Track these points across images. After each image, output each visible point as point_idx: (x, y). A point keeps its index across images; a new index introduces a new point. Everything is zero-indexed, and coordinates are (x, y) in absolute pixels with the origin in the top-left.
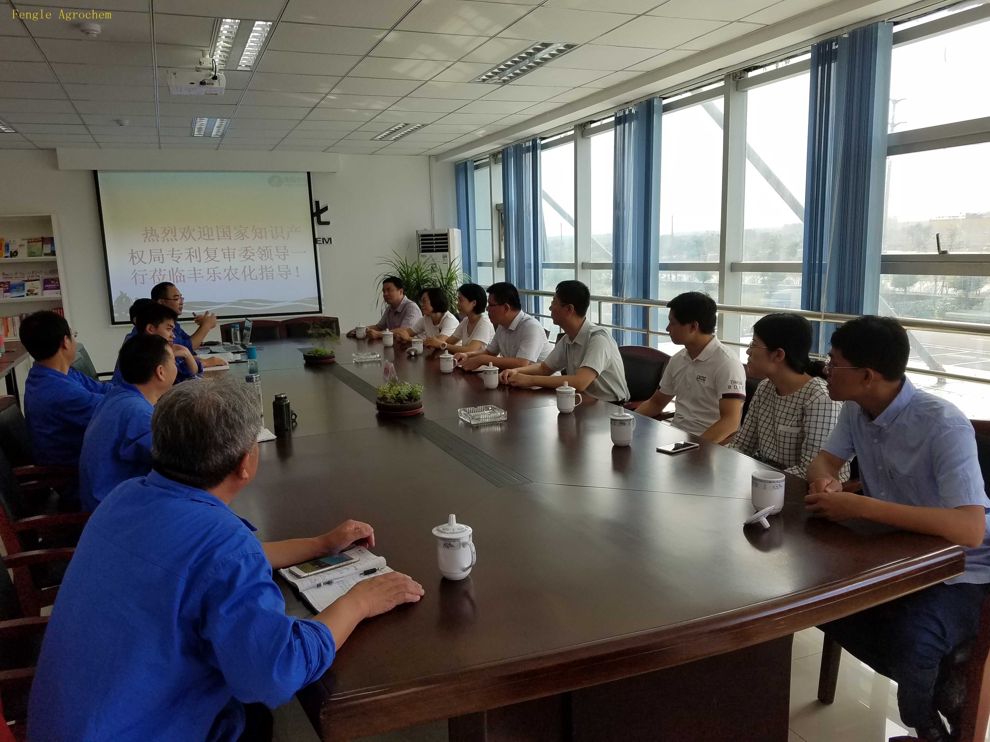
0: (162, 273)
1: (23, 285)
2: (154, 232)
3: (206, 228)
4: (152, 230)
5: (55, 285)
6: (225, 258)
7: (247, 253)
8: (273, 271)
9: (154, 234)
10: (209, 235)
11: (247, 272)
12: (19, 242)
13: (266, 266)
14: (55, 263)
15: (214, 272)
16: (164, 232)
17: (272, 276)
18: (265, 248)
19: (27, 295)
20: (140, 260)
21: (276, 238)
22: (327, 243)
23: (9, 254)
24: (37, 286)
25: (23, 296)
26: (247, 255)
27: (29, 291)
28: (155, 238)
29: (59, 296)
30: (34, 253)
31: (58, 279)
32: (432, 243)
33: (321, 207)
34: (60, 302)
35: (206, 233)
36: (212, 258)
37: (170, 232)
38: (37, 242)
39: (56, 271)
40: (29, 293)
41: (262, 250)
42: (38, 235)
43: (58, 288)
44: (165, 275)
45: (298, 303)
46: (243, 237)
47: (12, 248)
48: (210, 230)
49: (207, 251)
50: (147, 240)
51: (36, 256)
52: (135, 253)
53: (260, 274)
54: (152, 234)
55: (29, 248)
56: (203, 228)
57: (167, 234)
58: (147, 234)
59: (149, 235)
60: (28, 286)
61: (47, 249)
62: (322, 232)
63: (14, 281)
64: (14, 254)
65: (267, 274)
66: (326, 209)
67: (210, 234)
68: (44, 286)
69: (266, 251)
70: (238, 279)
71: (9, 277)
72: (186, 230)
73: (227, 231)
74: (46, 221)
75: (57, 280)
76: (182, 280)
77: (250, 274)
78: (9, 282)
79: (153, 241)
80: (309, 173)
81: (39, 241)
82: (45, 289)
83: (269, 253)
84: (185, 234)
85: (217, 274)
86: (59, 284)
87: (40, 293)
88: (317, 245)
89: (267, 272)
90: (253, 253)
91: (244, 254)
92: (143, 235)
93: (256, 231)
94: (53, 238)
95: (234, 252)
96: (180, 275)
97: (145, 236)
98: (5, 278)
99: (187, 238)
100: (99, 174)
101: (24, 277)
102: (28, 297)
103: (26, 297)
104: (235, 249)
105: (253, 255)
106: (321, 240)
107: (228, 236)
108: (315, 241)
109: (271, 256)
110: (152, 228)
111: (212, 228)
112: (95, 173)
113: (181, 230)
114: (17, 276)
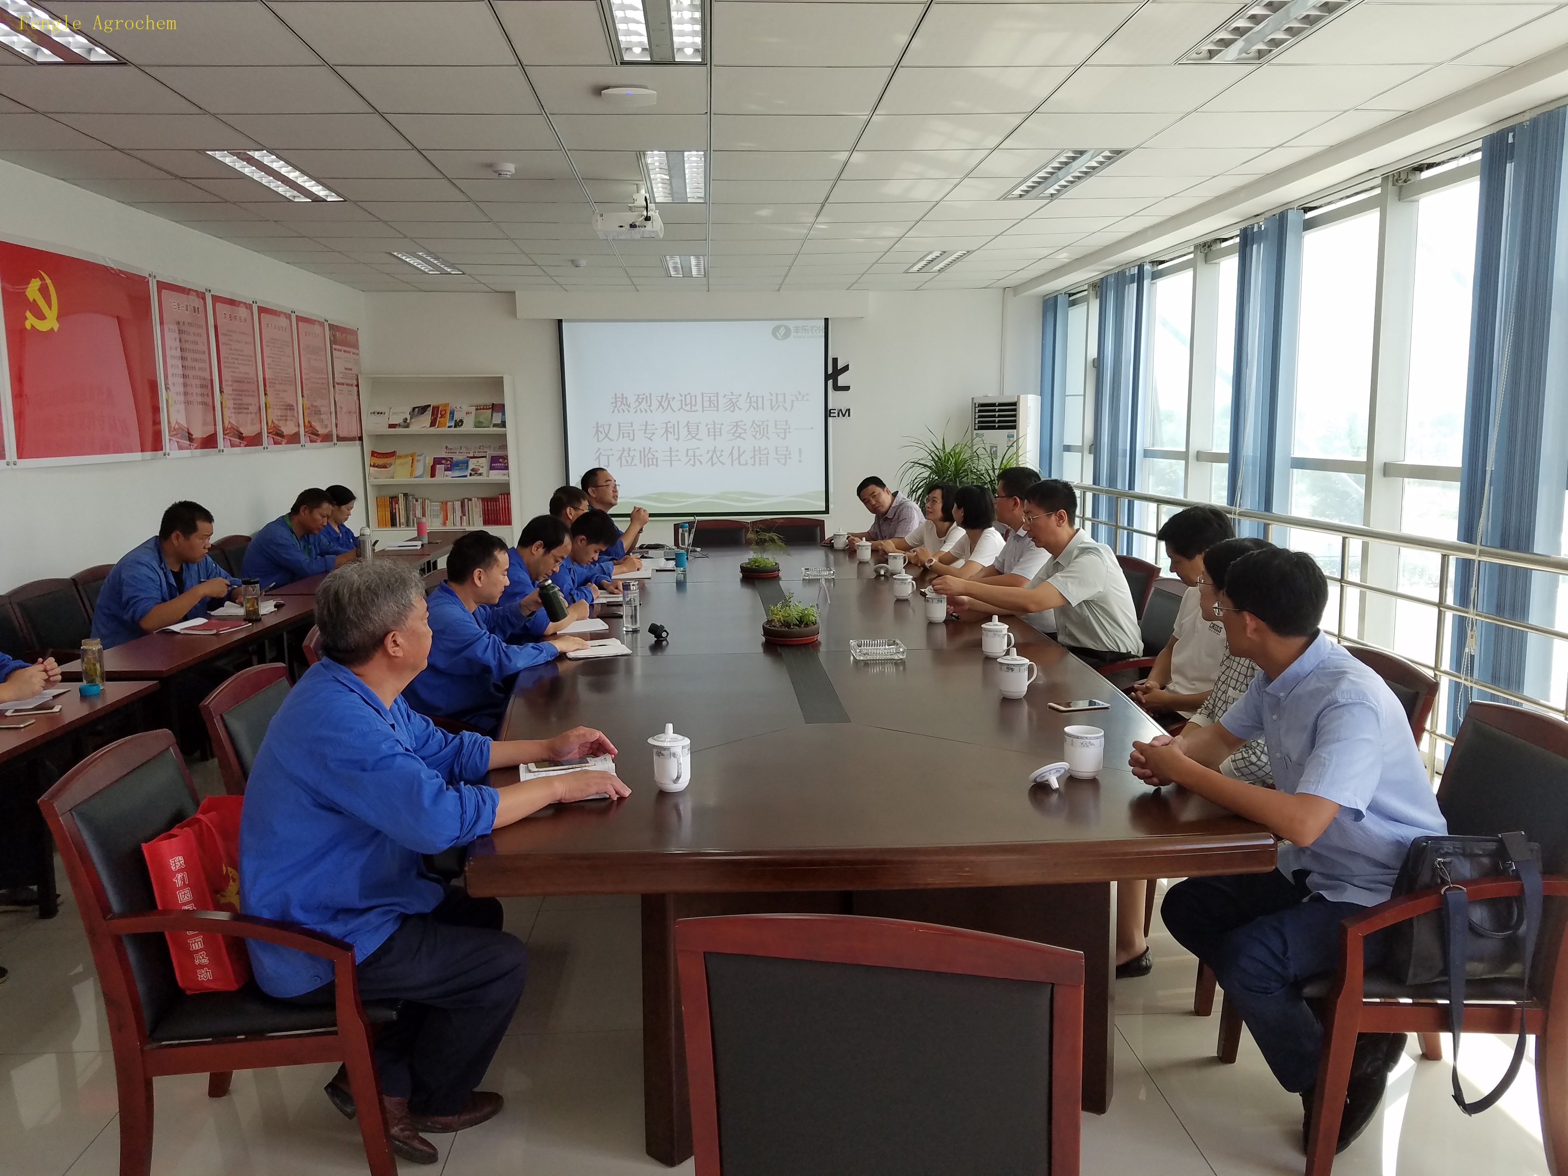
0: (632, 453)
1: (467, 463)
2: (624, 399)
3: (689, 396)
4: (623, 398)
5: (503, 465)
6: (709, 435)
7: (737, 429)
8: (768, 453)
9: (624, 402)
10: (691, 406)
11: (736, 455)
12: (466, 408)
13: (760, 447)
14: (504, 436)
15: (694, 454)
16: (637, 400)
17: (767, 461)
18: (761, 423)
19: (471, 475)
20: (607, 436)
21: (776, 410)
22: (844, 416)
23: (453, 424)
24: (484, 463)
25: (466, 476)
26: (738, 432)
27: (473, 470)
28: (625, 408)
29: (506, 478)
30: (482, 423)
31: (507, 456)
32: (994, 416)
33: (840, 366)
34: (507, 485)
35: (688, 402)
36: (694, 435)
37: (645, 400)
38: (487, 409)
39: (504, 447)
40: (473, 473)
41: (757, 425)
42: (488, 400)
43: (506, 468)
44: (634, 456)
45: (799, 499)
46: (734, 408)
47: (457, 417)
48: (693, 398)
49: (688, 427)
50: (616, 409)
51: (484, 427)
52: (601, 427)
53: (751, 458)
54: (622, 402)
55: (476, 416)
56: (685, 396)
57: (640, 403)
58: (616, 402)
59: (619, 404)
60: (472, 463)
61: (497, 419)
62: (837, 400)
63: (457, 457)
64: (459, 423)
65: (760, 458)
66: (846, 368)
67: (693, 403)
68: (491, 465)
69: (762, 427)
70: (723, 464)
71: (452, 451)
72: (664, 398)
73: (714, 400)
74: (497, 383)
75: (505, 458)
76: (655, 463)
77: (739, 458)
78: (452, 458)
79: (624, 411)
80: (826, 320)
81: (489, 409)
82: (492, 468)
83: (765, 430)
84: (663, 403)
85: (698, 458)
86: (508, 463)
87: (485, 474)
88: (830, 420)
89: (761, 456)
90: (745, 430)
91: (733, 431)
92: (612, 403)
93: (751, 400)
94: (504, 405)
95: (721, 429)
96: (652, 457)
97: (614, 405)
98: (449, 453)
99: (665, 408)
100: (564, 324)
101: (469, 453)
102: (472, 478)
103: (469, 477)
104: (722, 424)
105: (745, 432)
106: (836, 411)
107: (715, 407)
108: (828, 413)
109: (767, 433)
110: (623, 394)
111: (696, 396)
112: (560, 322)
113: (657, 398)
114: (461, 451)
